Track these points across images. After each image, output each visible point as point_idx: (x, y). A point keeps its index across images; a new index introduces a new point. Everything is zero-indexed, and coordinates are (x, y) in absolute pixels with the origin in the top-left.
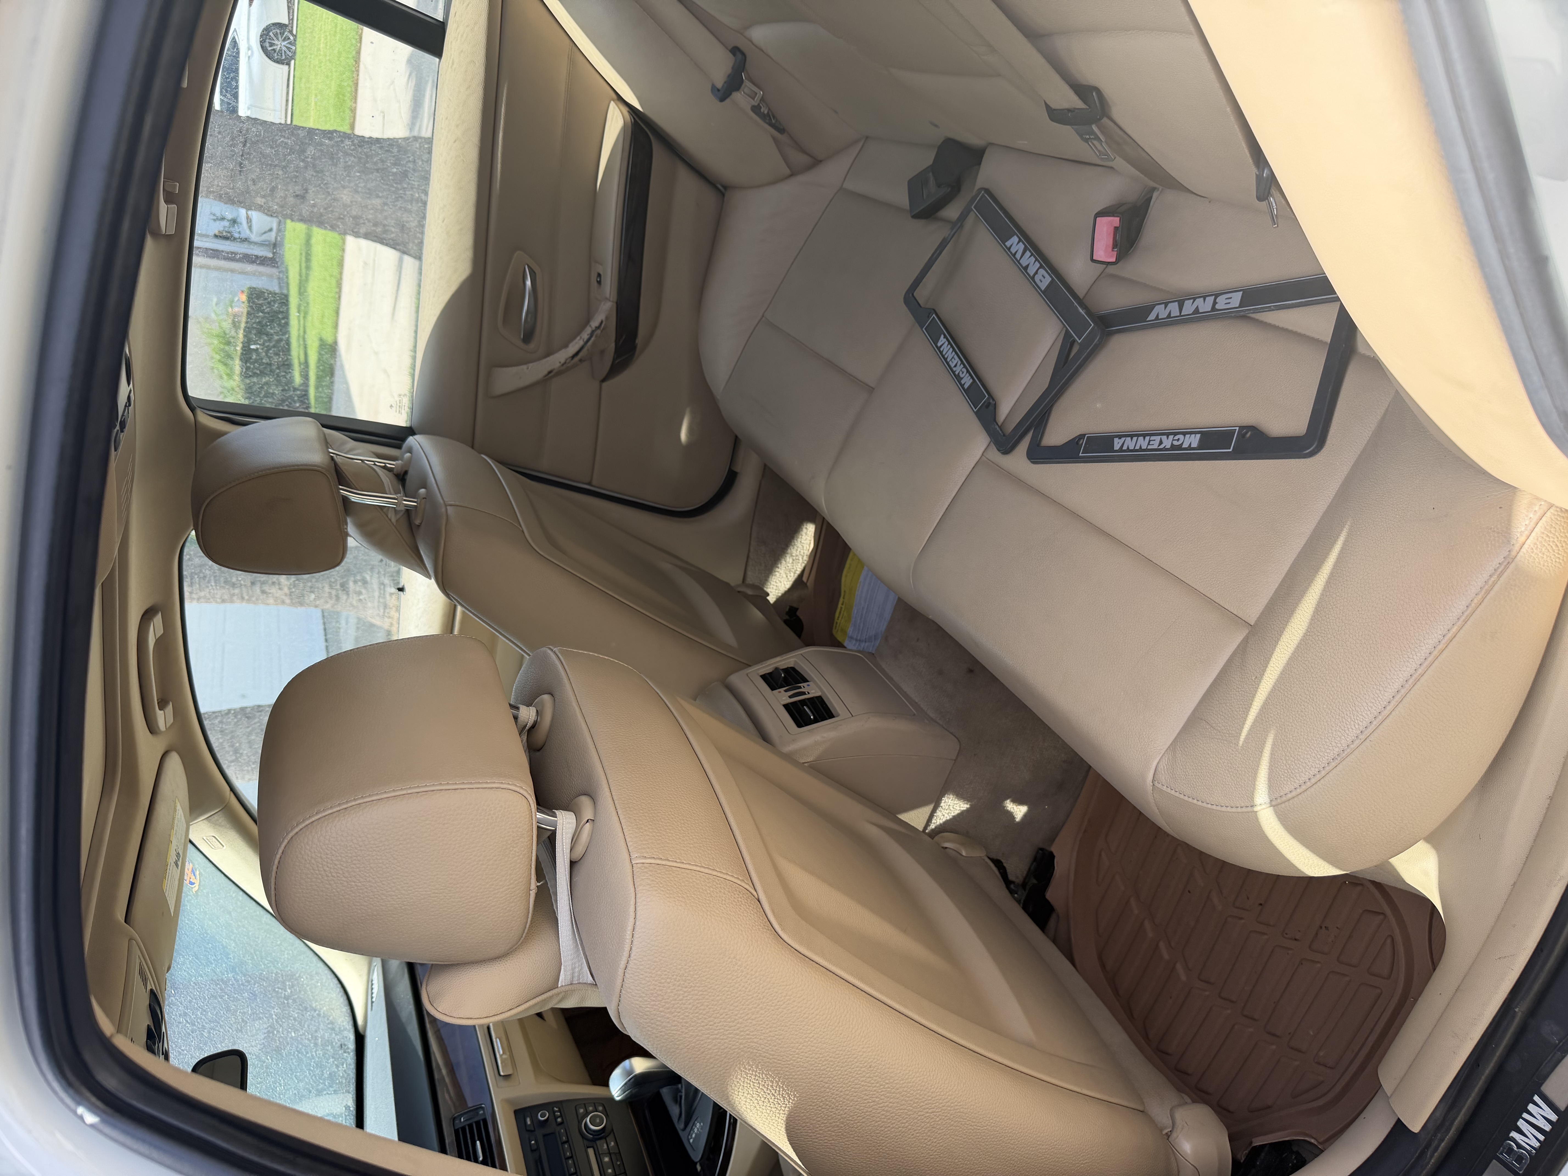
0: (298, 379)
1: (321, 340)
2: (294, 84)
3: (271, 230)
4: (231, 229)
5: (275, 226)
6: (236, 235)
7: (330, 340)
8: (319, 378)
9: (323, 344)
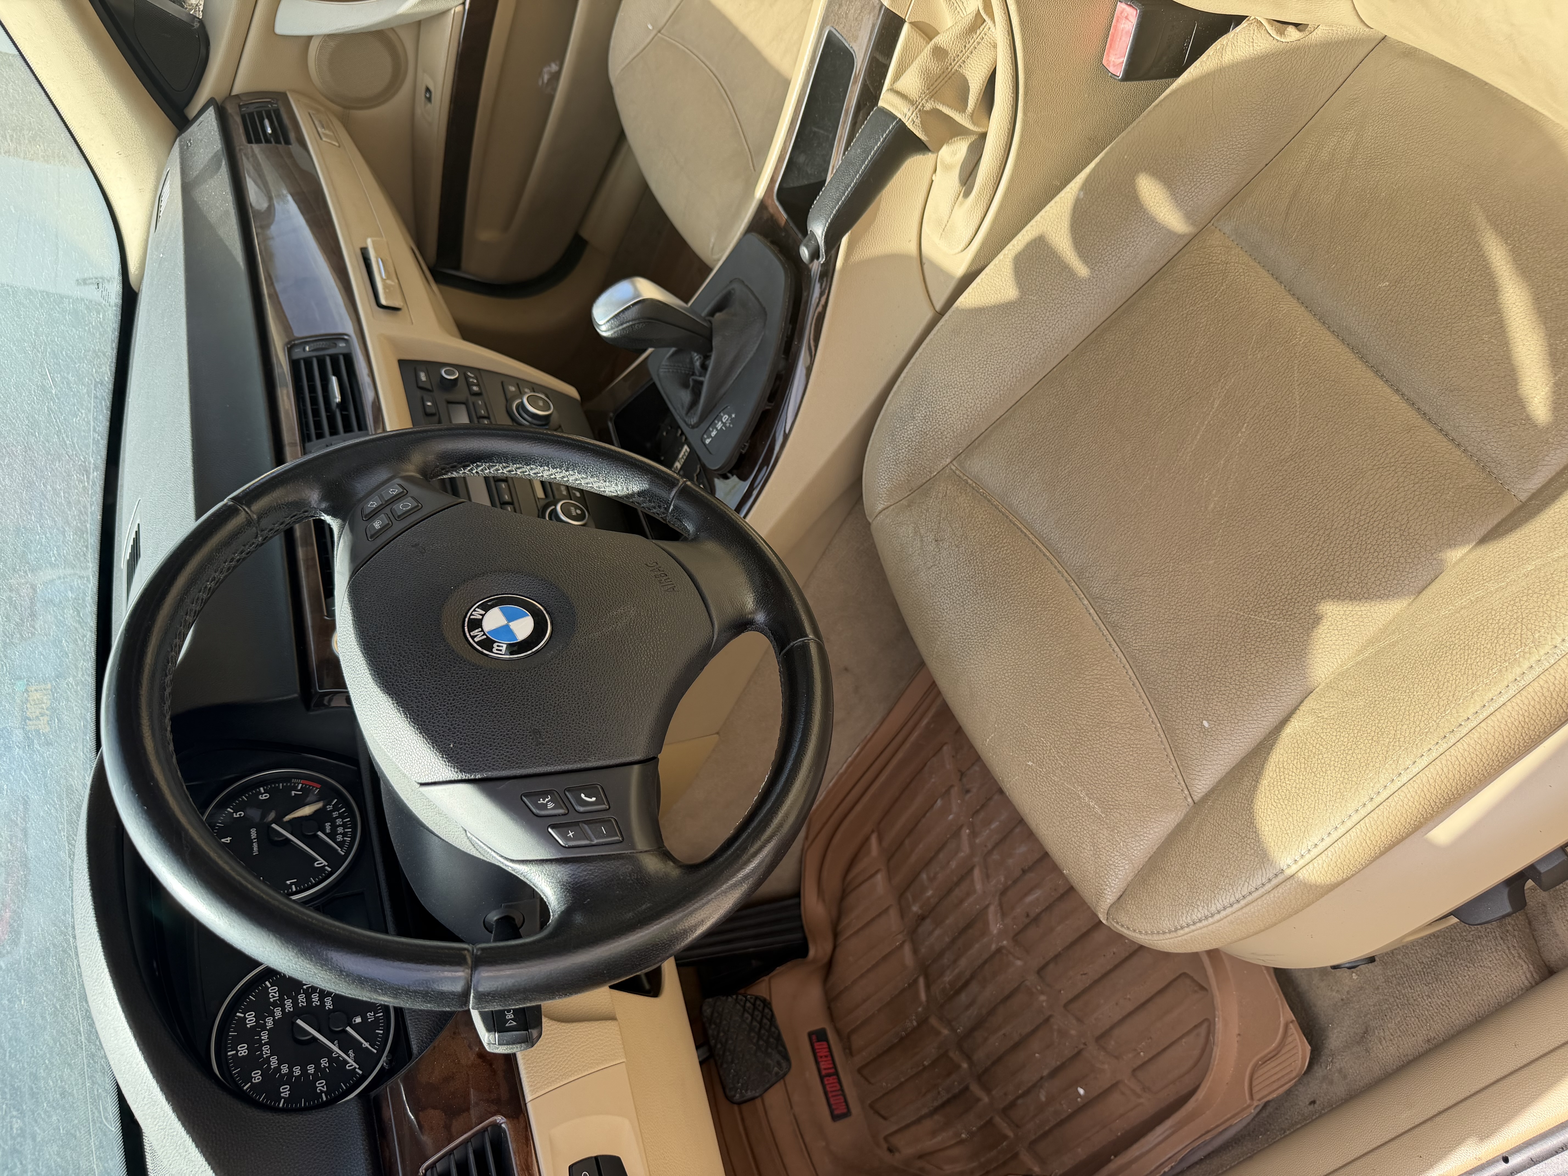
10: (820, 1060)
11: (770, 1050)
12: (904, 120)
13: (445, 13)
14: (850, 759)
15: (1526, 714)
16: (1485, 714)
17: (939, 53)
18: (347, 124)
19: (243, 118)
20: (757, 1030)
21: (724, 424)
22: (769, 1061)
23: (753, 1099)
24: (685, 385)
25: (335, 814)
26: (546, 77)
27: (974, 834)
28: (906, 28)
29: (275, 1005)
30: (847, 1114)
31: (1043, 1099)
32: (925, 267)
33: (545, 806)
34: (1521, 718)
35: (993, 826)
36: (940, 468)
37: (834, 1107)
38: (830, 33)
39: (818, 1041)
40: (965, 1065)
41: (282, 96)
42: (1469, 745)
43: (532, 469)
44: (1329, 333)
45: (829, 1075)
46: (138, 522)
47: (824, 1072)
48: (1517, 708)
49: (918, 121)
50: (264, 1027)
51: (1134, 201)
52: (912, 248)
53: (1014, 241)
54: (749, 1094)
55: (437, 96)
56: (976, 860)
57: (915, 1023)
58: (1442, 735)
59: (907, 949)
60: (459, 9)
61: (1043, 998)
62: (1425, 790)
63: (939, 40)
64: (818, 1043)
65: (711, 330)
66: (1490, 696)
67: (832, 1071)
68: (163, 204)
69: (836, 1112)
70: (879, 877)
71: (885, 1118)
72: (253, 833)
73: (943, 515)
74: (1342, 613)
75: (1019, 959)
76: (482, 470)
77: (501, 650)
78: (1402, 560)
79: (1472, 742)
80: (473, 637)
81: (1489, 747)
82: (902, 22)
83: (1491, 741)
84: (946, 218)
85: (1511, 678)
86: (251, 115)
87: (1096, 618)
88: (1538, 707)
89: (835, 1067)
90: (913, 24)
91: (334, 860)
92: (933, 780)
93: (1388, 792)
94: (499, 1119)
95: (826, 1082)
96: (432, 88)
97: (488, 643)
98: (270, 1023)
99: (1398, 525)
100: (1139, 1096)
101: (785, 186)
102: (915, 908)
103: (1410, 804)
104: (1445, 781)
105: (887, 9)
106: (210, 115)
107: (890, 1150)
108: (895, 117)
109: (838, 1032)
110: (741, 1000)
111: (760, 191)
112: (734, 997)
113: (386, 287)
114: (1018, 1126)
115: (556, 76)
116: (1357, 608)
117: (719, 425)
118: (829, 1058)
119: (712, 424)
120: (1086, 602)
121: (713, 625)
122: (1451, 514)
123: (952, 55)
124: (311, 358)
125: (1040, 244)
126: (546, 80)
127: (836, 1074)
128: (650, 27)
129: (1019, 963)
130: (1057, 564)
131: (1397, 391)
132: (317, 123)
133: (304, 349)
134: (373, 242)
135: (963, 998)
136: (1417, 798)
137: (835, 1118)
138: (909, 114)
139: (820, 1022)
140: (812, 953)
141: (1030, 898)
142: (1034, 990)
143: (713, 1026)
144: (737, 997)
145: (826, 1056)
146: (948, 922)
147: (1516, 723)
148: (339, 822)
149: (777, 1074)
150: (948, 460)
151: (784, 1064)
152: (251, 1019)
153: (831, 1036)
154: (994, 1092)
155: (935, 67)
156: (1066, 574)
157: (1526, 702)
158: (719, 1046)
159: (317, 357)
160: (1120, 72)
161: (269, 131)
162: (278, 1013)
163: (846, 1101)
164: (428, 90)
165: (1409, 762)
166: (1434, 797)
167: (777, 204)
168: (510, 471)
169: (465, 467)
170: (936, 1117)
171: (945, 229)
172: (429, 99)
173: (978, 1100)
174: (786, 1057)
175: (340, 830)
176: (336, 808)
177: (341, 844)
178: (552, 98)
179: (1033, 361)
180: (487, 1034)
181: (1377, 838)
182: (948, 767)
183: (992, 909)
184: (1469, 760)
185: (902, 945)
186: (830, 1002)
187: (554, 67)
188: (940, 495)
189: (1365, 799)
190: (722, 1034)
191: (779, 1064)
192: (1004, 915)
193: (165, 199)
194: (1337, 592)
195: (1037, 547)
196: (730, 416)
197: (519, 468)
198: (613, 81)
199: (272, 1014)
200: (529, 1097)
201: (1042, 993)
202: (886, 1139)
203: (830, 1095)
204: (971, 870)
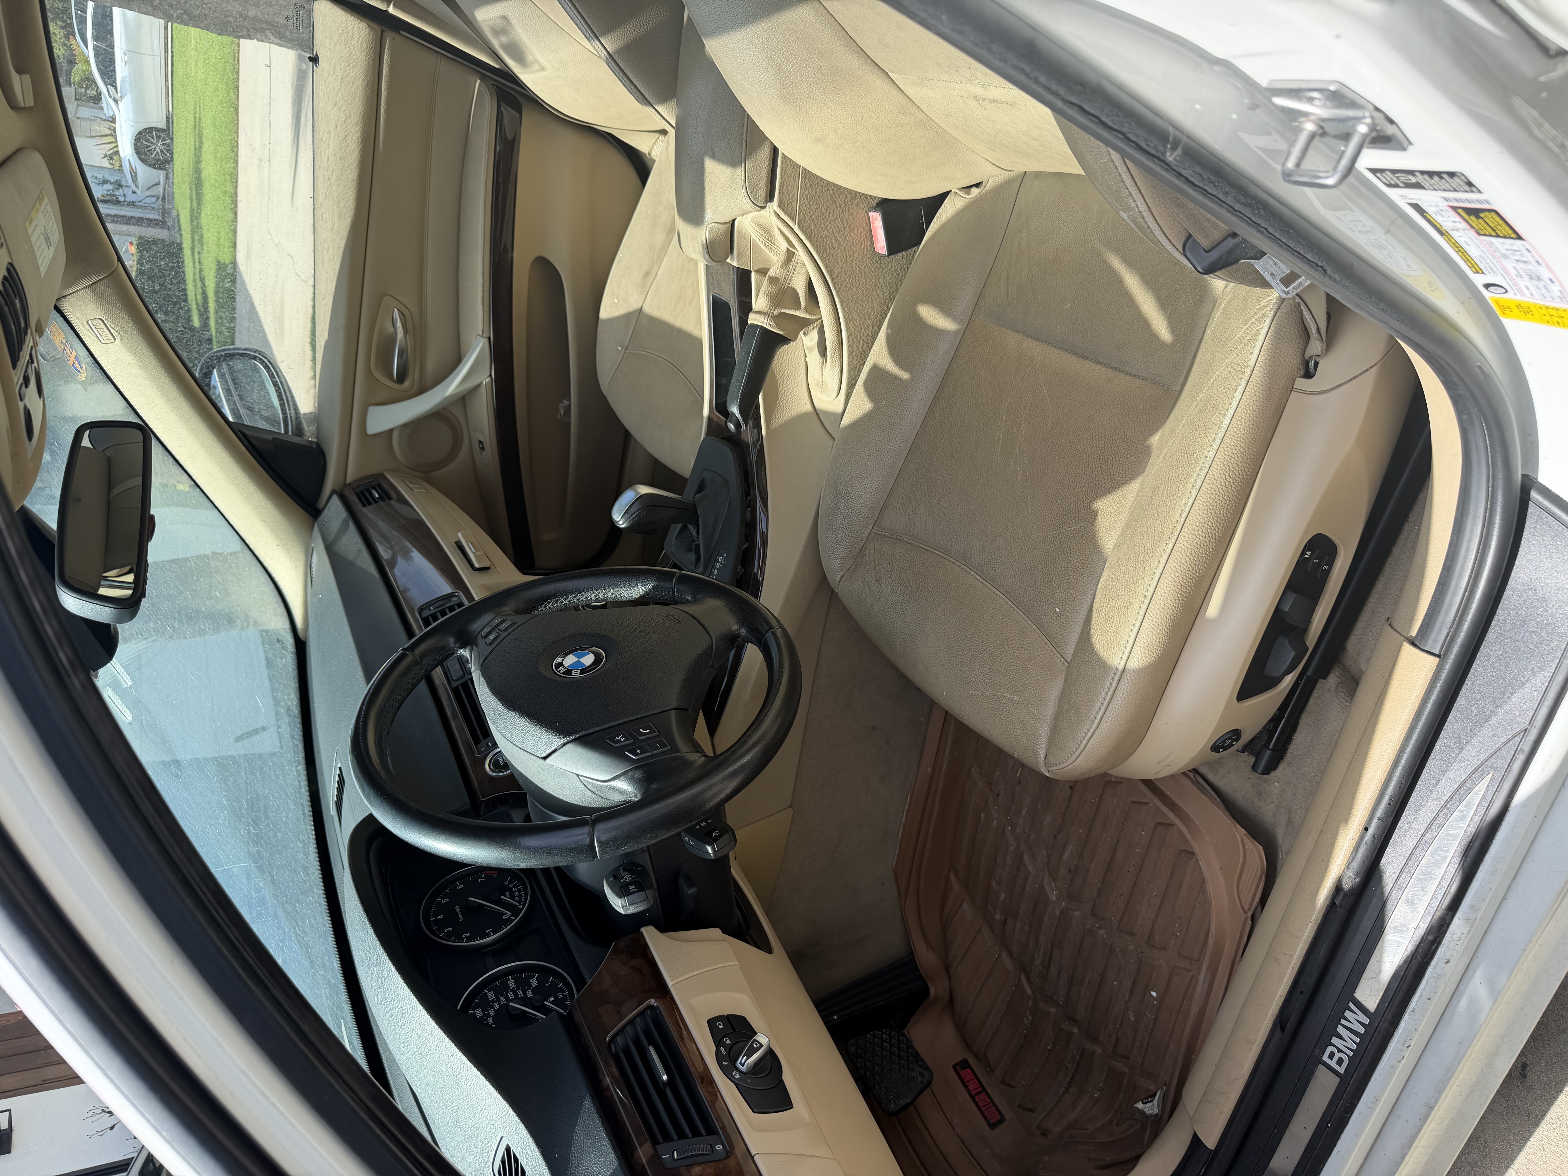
0: (196, 322)
1: (219, 262)
2: (172, 31)
3: (158, 184)
4: (116, 193)
5: (162, 179)
6: (121, 199)
7: (226, 258)
8: (220, 306)
9: (221, 267)
10: (967, 1084)
11: (911, 1066)
12: (764, 326)
13: (478, 386)
14: (906, 808)
15: (1208, 504)
16: (1185, 514)
17: (773, 280)
18: (429, 481)
19: (357, 495)
20: (897, 1053)
21: (721, 563)
22: (913, 1074)
23: (907, 1106)
24: (690, 550)
25: (511, 886)
26: (562, 411)
27: (1014, 827)
28: (753, 274)
29: (493, 1001)
30: (1002, 1120)
31: (1132, 1019)
32: (820, 416)
33: (619, 741)
34: (1206, 508)
35: (1024, 813)
36: (866, 534)
37: (989, 1118)
38: (713, 296)
39: (962, 1069)
40: (1076, 1030)
41: (382, 475)
42: (1184, 537)
43: (583, 595)
44: (1052, 348)
45: (979, 1093)
46: (339, 765)
47: (973, 1093)
48: (1201, 503)
49: (773, 323)
50: (489, 1016)
51: (919, 321)
52: (809, 407)
53: (862, 375)
54: (903, 1102)
55: (487, 445)
56: (1022, 847)
57: (1031, 1018)
58: (1167, 538)
59: (1005, 956)
60: (488, 380)
61: (1101, 932)
62: (1172, 576)
63: (771, 273)
64: (963, 1071)
65: (695, 505)
66: (1184, 502)
67: (981, 1089)
68: (314, 570)
69: (992, 1121)
70: (965, 905)
71: (1032, 1111)
72: (457, 909)
73: (877, 563)
74: (1108, 503)
75: (1076, 910)
76: (552, 605)
77: (576, 673)
78: (1129, 456)
79: (1185, 534)
80: (559, 672)
81: (1197, 533)
82: (749, 272)
83: (1196, 529)
84: (821, 380)
85: (1190, 486)
86: (362, 492)
87: (981, 580)
88: (1213, 497)
89: (982, 1085)
90: (755, 271)
91: (515, 911)
92: (973, 800)
93: (1153, 587)
94: (652, 1001)
95: (977, 1100)
96: (482, 440)
97: (569, 672)
98: (492, 1013)
99: (1119, 437)
100: (1190, 970)
101: (719, 401)
102: (998, 917)
103: (1168, 589)
104: (1182, 565)
105: (738, 268)
106: (335, 500)
107: (1044, 1135)
108: (758, 326)
109: (976, 1056)
110: (878, 1034)
111: (706, 412)
112: (872, 1033)
113: (476, 557)
114: (1128, 1058)
115: (568, 409)
116: (1115, 496)
117: (718, 565)
118: (975, 1080)
119: (714, 567)
120: (973, 573)
121: (712, 639)
122: (1145, 417)
123: (782, 278)
124: (435, 613)
125: (875, 368)
126: (562, 413)
127: (985, 1090)
128: (620, 348)
129: (1078, 913)
130: (950, 559)
131: (1098, 363)
132: (408, 483)
133: (430, 610)
134: (462, 534)
135: (1053, 970)
136: (1170, 583)
137: (993, 1126)
138: (766, 321)
139: (961, 1054)
140: (932, 992)
141: (1066, 855)
142: (1094, 929)
143: (860, 1060)
144: (874, 1033)
145: (972, 1080)
146: (1021, 911)
147: (1205, 512)
148: (514, 889)
149: (921, 1082)
150: (871, 527)
151: (926, 1074)
152: (479, 1013)
153: (972, 1061)
154: (1101, 1039)
155: (773, 289)
156: (957, 562)
157: (1204, 497)
158: (868, 1073)
159: (439, 611)
160: (885, 252)
161: (377, 496)
162: (496, 1006)
163: (998, 1109)
164: (481, 442)
165: (1156, 563)
166: (1181, 579)
167: (717, 414)
168: (570, 601)
169: (541, 606)
170: (1071, 1090)
171: (822, 386)
172: (483, 449)
173: (1094, 1053)
174: (926, 1068)
175: (516, 894)
176: (510, 882)
177: (519, 902)
178: (569, 423)
179: (898, 442)
180: (620, 901)
181: (1161, 620)
182: (980, 784)
183: (1046, 881)
184: (1189, 546)
185: (1000, 955)
186: (961, 1028)
187: (566, 402)
188: (871, 551)
189: (1142, 598)
190: (868, 1064)
191: (922, 1074)
192: (1054, 880)
193: (314, 566)
194: (1101, 493)
195: (936, 554)
196: (723, 556)
197: (575, 597)
198: (605, 393)
199: (493, 1007)
200: (670, 983)
201: (1100, 928)
202: (1038, 1127)
203: (983, 1109)
204: (1022, 858)
